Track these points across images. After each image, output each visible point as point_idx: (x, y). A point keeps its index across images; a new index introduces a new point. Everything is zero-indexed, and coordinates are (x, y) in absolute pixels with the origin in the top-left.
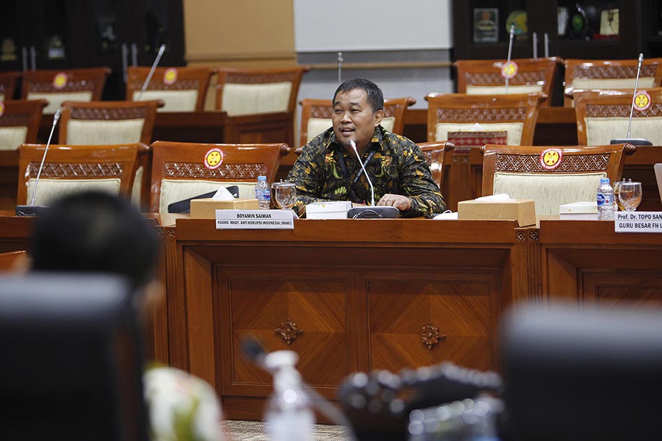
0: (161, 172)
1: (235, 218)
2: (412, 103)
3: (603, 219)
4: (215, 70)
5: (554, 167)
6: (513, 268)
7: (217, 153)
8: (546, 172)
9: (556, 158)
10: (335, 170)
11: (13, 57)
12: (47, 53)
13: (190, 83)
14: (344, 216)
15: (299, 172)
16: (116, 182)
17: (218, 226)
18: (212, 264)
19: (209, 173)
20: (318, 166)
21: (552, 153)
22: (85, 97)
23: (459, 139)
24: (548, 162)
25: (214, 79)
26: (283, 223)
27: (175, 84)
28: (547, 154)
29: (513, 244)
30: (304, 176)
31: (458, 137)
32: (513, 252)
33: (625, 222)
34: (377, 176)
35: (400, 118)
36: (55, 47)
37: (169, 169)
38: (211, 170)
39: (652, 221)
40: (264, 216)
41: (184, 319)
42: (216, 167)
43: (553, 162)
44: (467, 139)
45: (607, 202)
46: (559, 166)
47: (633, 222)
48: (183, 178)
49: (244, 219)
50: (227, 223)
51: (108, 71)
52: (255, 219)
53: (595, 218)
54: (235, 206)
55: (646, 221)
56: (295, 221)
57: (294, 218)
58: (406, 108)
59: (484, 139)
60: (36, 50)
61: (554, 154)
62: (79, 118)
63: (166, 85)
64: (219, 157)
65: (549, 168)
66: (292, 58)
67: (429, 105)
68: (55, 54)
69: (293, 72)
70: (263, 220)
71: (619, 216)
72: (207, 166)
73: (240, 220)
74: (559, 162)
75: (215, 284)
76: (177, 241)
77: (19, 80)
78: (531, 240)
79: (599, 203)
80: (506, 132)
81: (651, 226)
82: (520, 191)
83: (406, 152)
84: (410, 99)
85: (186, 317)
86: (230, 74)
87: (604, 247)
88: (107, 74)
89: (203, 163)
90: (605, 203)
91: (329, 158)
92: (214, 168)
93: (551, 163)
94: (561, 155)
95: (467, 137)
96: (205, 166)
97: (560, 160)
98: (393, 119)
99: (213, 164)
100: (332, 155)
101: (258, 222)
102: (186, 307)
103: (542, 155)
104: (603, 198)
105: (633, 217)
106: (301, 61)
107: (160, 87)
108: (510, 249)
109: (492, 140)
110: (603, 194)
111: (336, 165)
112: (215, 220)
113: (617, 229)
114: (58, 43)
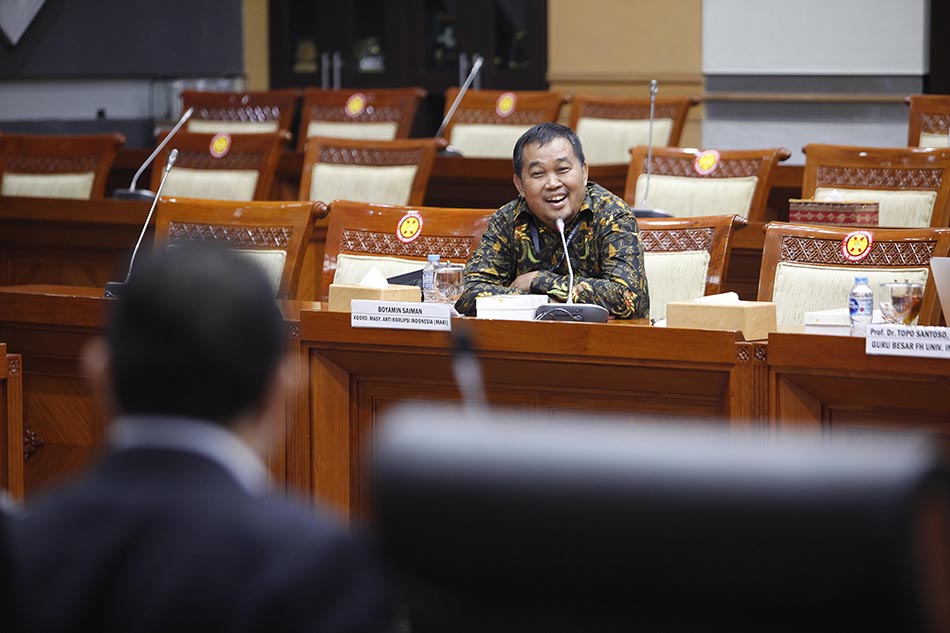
0: (338, 243)
1: (376, 313)
2: (785, 157)
3: (855, 335)
4: (567, 97)
5: (860, 257)
6: (732, 399)
7: (415, 219)
8: (849, 265)
9: (863, 245)
10: (529, 250)
11: (311, 68)
12: (357, 62)
13: (531, 115)
14: (528, 316)
15: (485, 249)
16: (280, 256)
17: (355, 323)
18: (350, 375)
19: (401, 247)
20: (509, 241)
21: (859, 237)
22: (385, 132)
23: (806, 212)
24: (853, 249)
25: (566, 110)
26: (437, 322)
27: (510, 116)
28: (853, 238)
29: (733, 365)
30: (492, 254)
31: (805, 209)
32: (733, 376)
33: (879, 339)
34: (581, 258)
35: (765, 179)
36: (370, 55)
37: (349, 240)
38: (405, 243)
39: (915, 340)
40: (413, 311)
41: (307, 452)
42: (412, 239)
43: (860, 250)
44: (817, 213)
45: (862, 310)
46: (866, 257)
47: (890, 340)
48: (366, 253)
49: (387, 314)
50: (364, 318)
51: (422, 93)
52: (401, 315)
53: (845, 333)
54: (382, 294)
55: (907, 340)
56: (454, 320)
57: (452, 315)
58: (774, 164)
59: (829, 213)
60: (343, 58)
61: (862, 239)
62: (330, 161)
63: (498, 116)
64: (416, 225)
65: (852, 258)
66: (696, 83)
67: (808, 160)
68: (368, 64)
69: (676, 105)
70: (411, 316)
71: (872, 331)
72: (400, 236)
73: (383, 315)
74: (867, 252)
75: (355, 405)
76: (302, 342)
77: (300, 102)
78: (756, 359)
79: (852, 311)
80: (877, 204)
81: (914, 347)
82: (810, 292)
84: (783, 152)
85: (311, 449)
86: (590, 104)
87: (852, 375)
88: (419, 98)
89: (395, 233)
90: (859, 312)
91: (519, 233)
92: (409, 240)
93: (856, 252)
94: (871, 241)
95: (818, 209)
96: (397, 238)
97: (869, 248)
98: (756, 179)
99: (408, 235)
100: (524, 229)
101: (405, 320)
102: (311, 434)
103: (846, 240)
104: (856, 304)
105: (890, 333)
106: (710, 88)
107: (490, 120)
108: (729, 372)
109: (851, 217)
110: (856, 298)
111: (531, 244)
112: (349, 315)
113: (870, 350)
114: (375, 49)
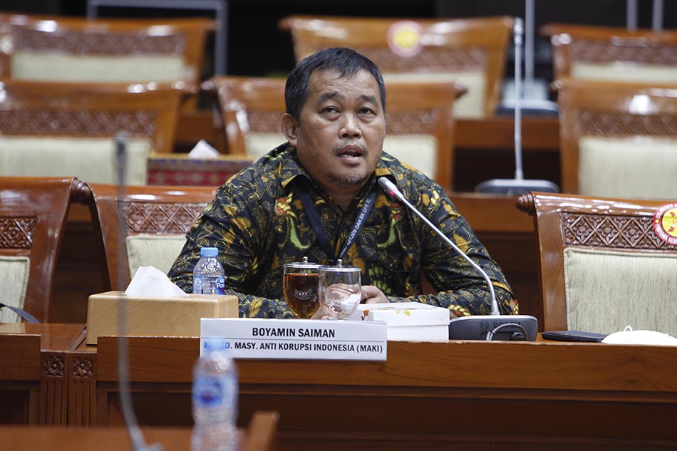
10: (293, 231)
26: (363, 348)
34: (379, 246)
40: (318, 333)
49: (268, 339)
52: (296, 340)
70: (314, 340)
73: (259, 340)
83: (425, 196)
91: (283, 207)
100: (289, 200)
101: (302, 346)
103: (657, 217)
111: (297, 223)
